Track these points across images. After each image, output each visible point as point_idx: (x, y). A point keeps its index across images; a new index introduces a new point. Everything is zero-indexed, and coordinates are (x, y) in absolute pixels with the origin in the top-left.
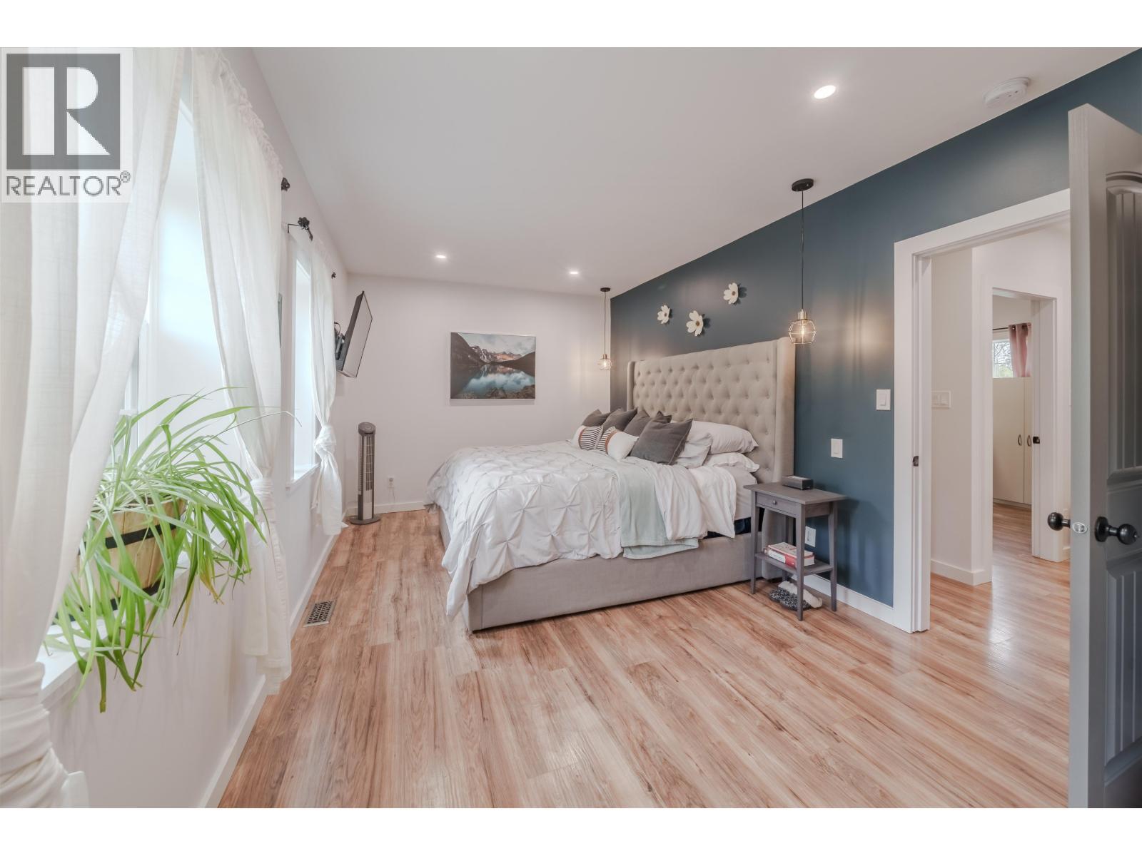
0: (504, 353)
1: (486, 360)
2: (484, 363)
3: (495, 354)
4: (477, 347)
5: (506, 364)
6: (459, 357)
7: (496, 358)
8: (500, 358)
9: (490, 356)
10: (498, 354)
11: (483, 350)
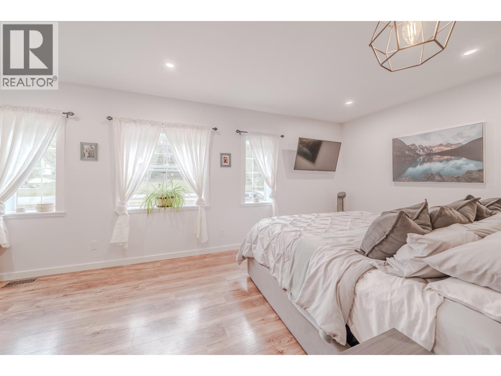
0: (441, 145)
1: (421, 152)
2: (420, 155)
3: (431, 147)
4: (413, 145)
5: (442, 153)
6: (398, 153)
7: (432, 150)
8: (435, 150)
9: (425, 149)
10: (434, 147)
11: (418, 146)
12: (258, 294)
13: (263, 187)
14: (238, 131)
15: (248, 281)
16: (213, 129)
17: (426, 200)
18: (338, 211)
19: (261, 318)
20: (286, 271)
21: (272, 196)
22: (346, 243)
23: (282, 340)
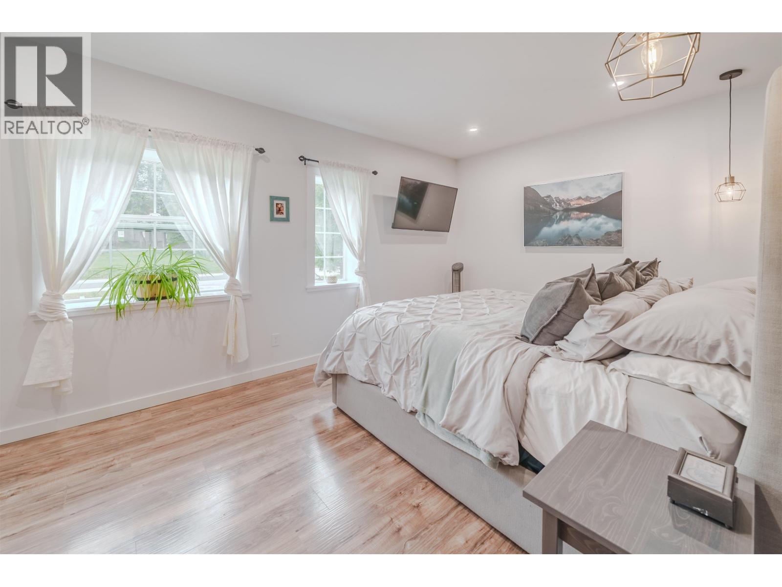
0: (580, 198)
1: (558, 208)
2: (556, 211)
3: (568, 200)
4: (549, 196)
5: (581, 209)
6: (532, 208)
7: (569, 204)
8: (574, 204)
9: (563, 203)
10: (572, 200)
11: (555, 198)
12: (358, 432)
13: (342, 259)
14: (303, 159)
15: (336, 415)
16: (256, 149)
17: (592, 264)
18: (453, 292)
19: (374, 466)
20: (413, 385)
21: (360, 272)
22: (498, 330)
23: (413, 490)
